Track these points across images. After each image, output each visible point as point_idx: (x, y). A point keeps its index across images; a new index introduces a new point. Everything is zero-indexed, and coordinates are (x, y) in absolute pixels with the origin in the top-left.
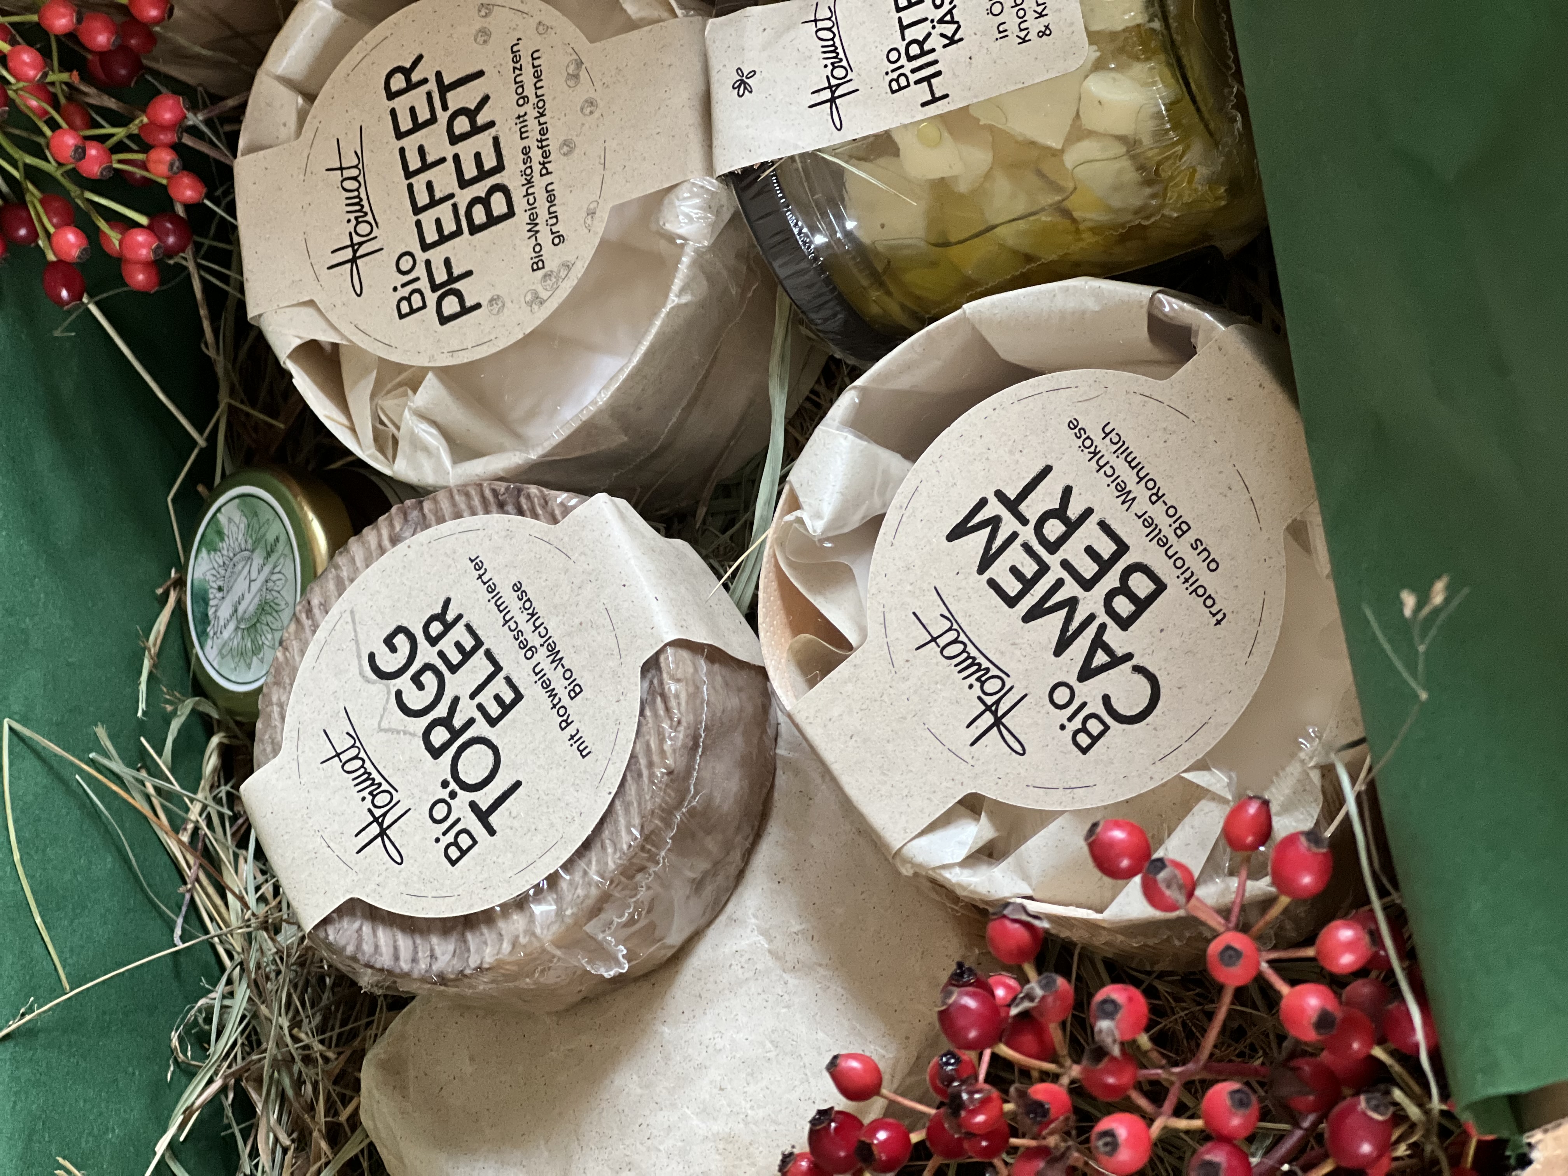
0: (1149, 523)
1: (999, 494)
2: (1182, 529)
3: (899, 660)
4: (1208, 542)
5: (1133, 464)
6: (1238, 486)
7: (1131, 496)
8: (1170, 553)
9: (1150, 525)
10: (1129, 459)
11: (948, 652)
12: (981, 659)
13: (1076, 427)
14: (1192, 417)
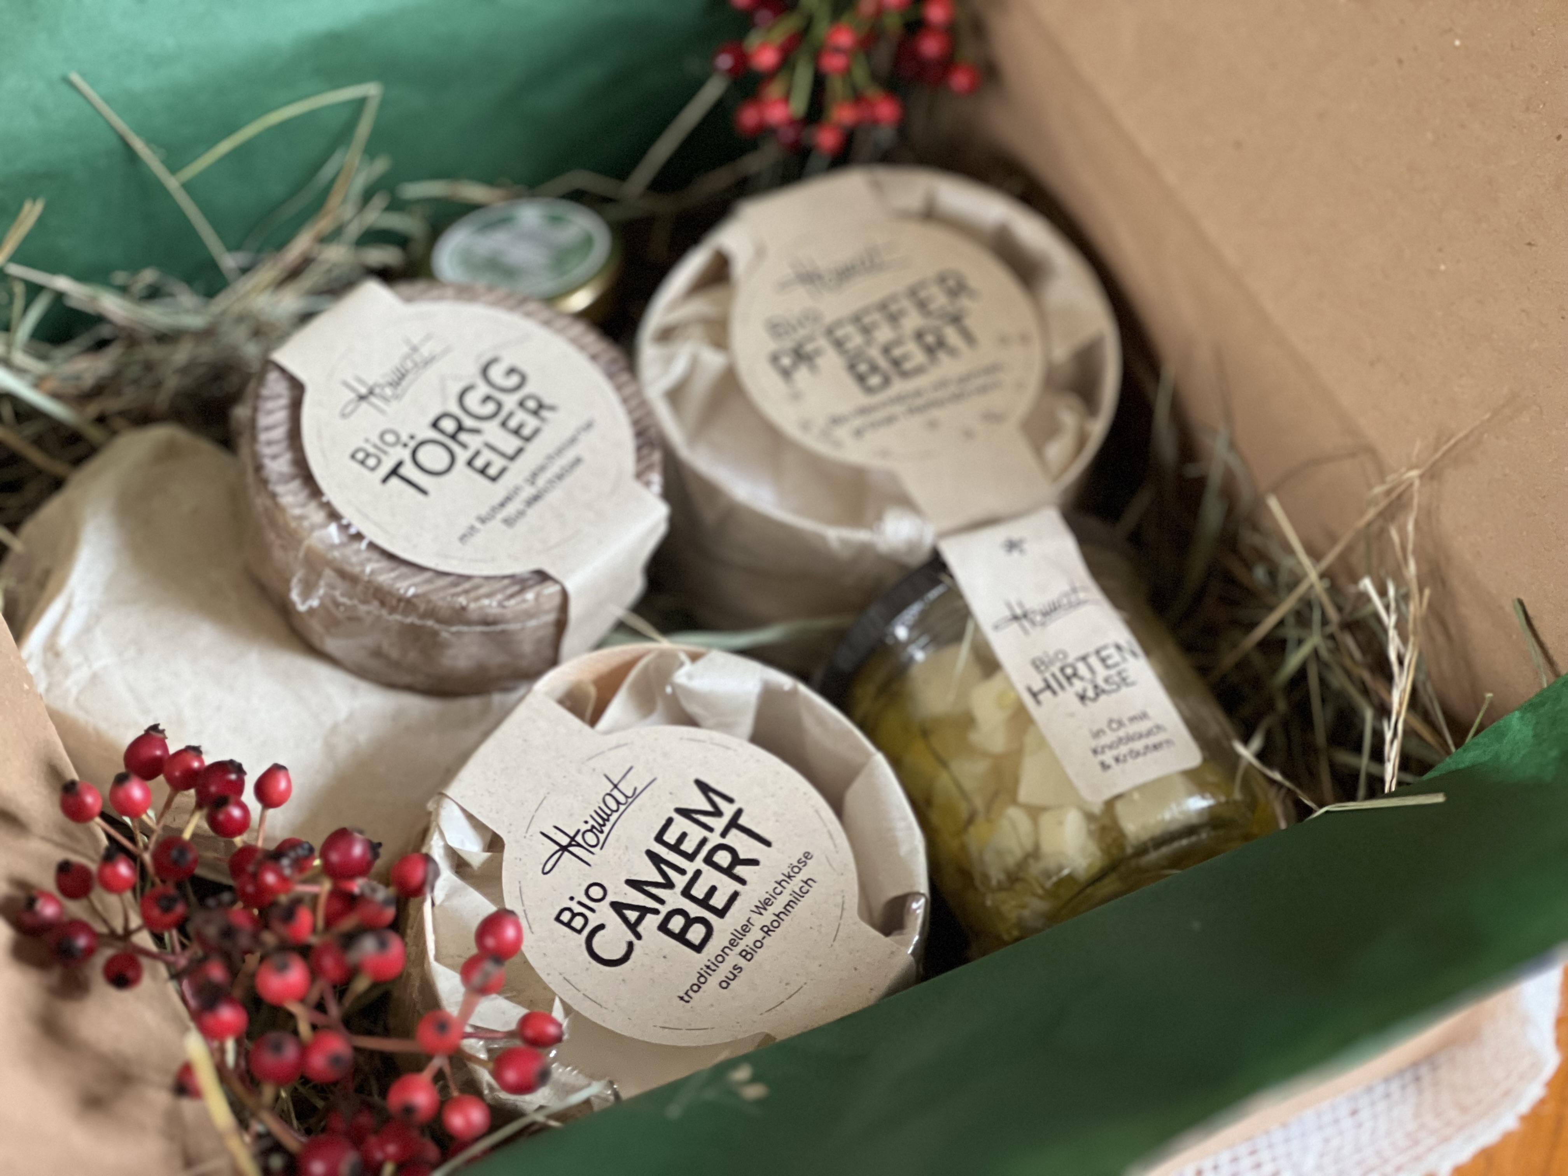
0: (745, 929)
1: (739, 812)
2: (745, 955)
3: (592, 763)
4: (742, 976)
5: (788, 908)
6: (791, 989)
7: (762, 911)
8: (727, 950)
9: (744, 931)
10: (791, 904)
11: (609, 799)
12: (609, 825)
13: (806, 857)
14: (836, 944)
